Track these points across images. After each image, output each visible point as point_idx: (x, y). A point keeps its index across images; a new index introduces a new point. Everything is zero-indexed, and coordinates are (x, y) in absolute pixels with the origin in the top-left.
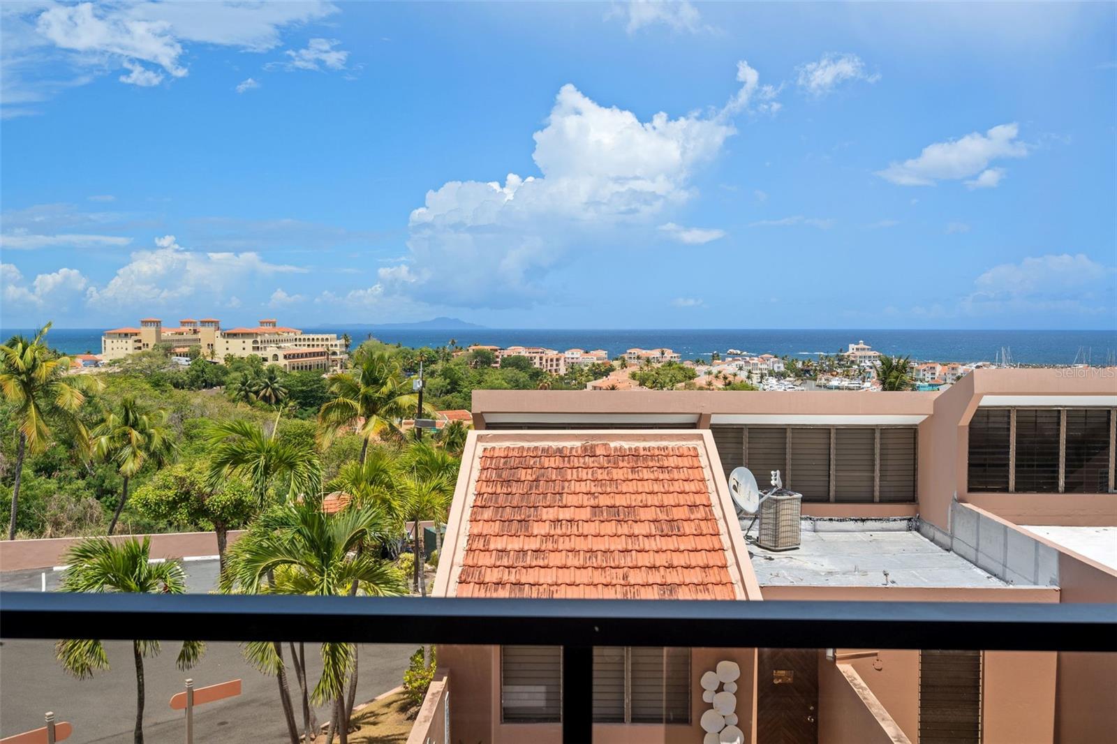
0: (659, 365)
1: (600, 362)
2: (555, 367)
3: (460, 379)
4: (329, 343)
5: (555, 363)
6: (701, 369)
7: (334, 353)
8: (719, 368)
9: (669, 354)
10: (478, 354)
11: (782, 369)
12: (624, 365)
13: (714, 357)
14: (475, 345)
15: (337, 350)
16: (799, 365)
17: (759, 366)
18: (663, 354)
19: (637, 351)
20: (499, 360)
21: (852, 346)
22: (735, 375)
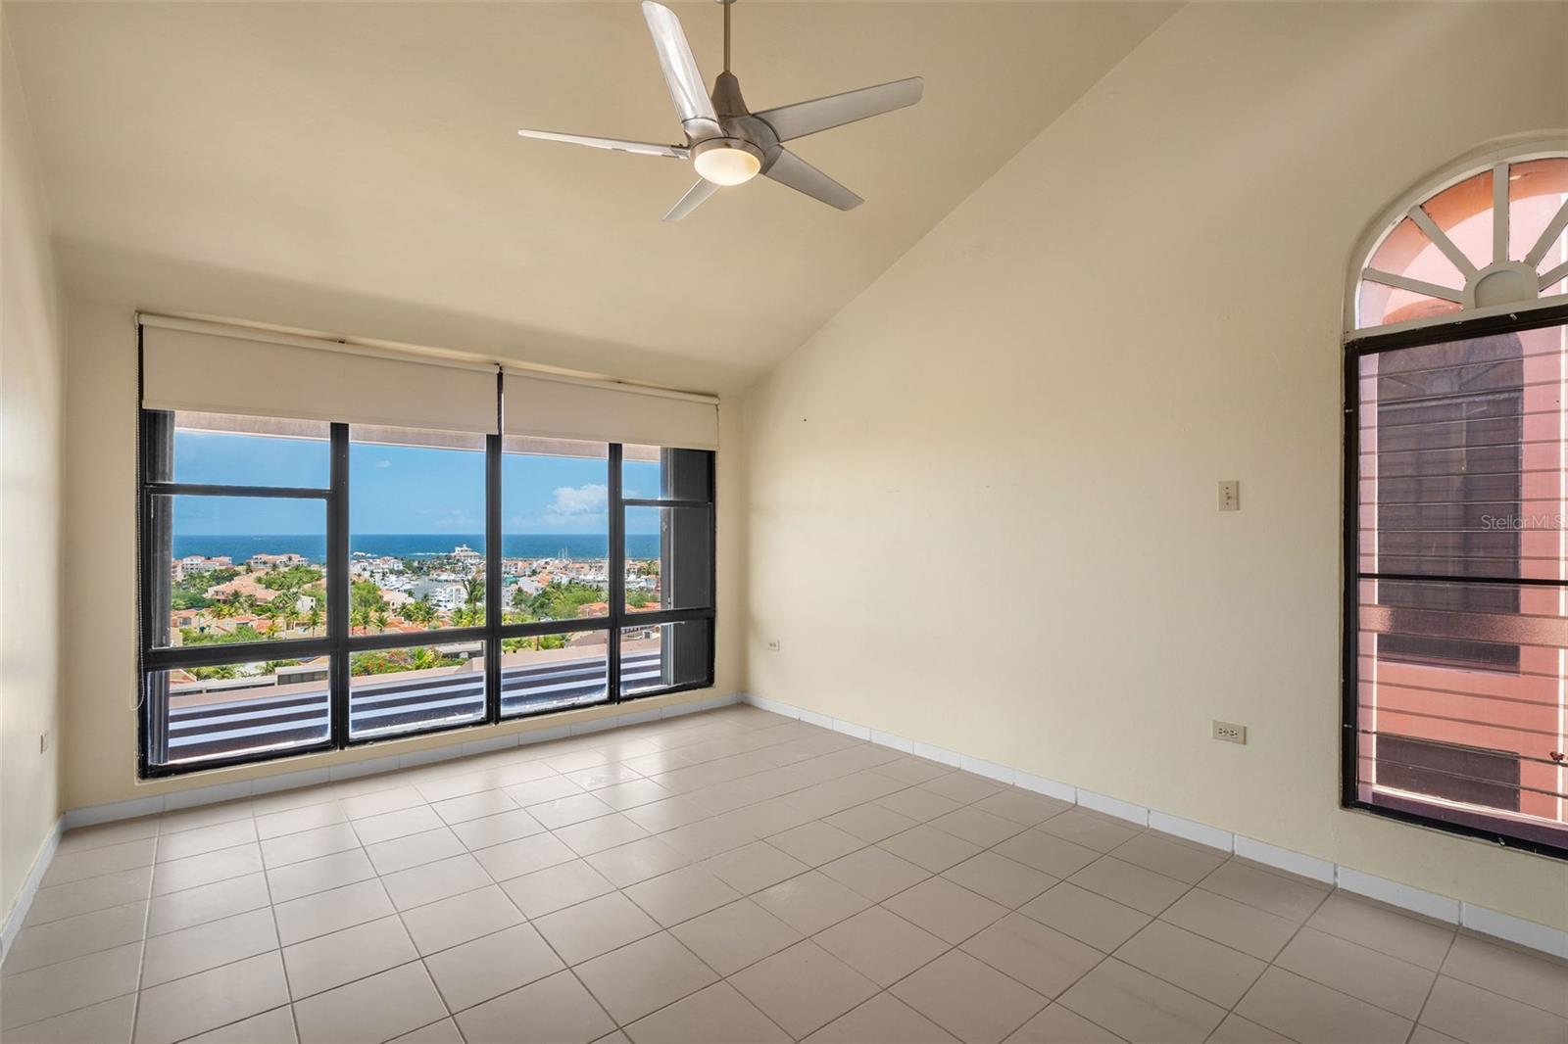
0: (286, 569)
9: (296, 559)
11: (401, 567)
12: (249, 570)
16: (416, 564)
17: (381, 566)
18: (290, 559)
19: (264, 557)
21: (457, 549)
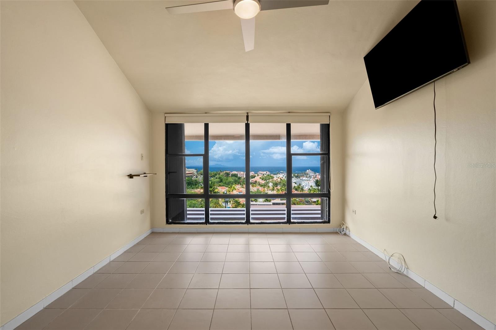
1: (253, 175)
3: (223, 179)
4: (193, 171)
5: (243, 175)
6: (275, 176)
7: (194, 173)
8: (279, 176)
10: (226, 173)
14: (225, 171)
15: (195, 172)
20: (231, 174)
22: (282, 177)
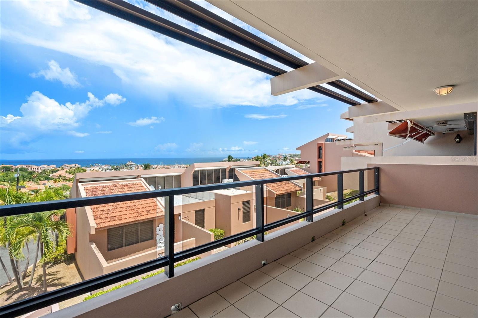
0: (74, 169)
1: (53, 168)
2: (37, 170)
5: (37, 169)
6: (87, 169)
8: (93, 168)
9: (77, 166)
10: (4, 168)
11: (111, 168)
12: (62, 169)
13: (91, 166)
14: (3, 165)
16: (115, 167)
17: (104, 168)
18: (75, 165)
19: (67, 165)
20: (14, 169)
21: (128, 162)
22: (98, 170)
